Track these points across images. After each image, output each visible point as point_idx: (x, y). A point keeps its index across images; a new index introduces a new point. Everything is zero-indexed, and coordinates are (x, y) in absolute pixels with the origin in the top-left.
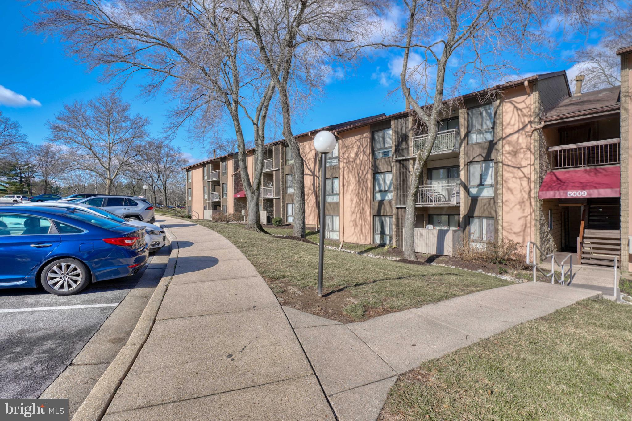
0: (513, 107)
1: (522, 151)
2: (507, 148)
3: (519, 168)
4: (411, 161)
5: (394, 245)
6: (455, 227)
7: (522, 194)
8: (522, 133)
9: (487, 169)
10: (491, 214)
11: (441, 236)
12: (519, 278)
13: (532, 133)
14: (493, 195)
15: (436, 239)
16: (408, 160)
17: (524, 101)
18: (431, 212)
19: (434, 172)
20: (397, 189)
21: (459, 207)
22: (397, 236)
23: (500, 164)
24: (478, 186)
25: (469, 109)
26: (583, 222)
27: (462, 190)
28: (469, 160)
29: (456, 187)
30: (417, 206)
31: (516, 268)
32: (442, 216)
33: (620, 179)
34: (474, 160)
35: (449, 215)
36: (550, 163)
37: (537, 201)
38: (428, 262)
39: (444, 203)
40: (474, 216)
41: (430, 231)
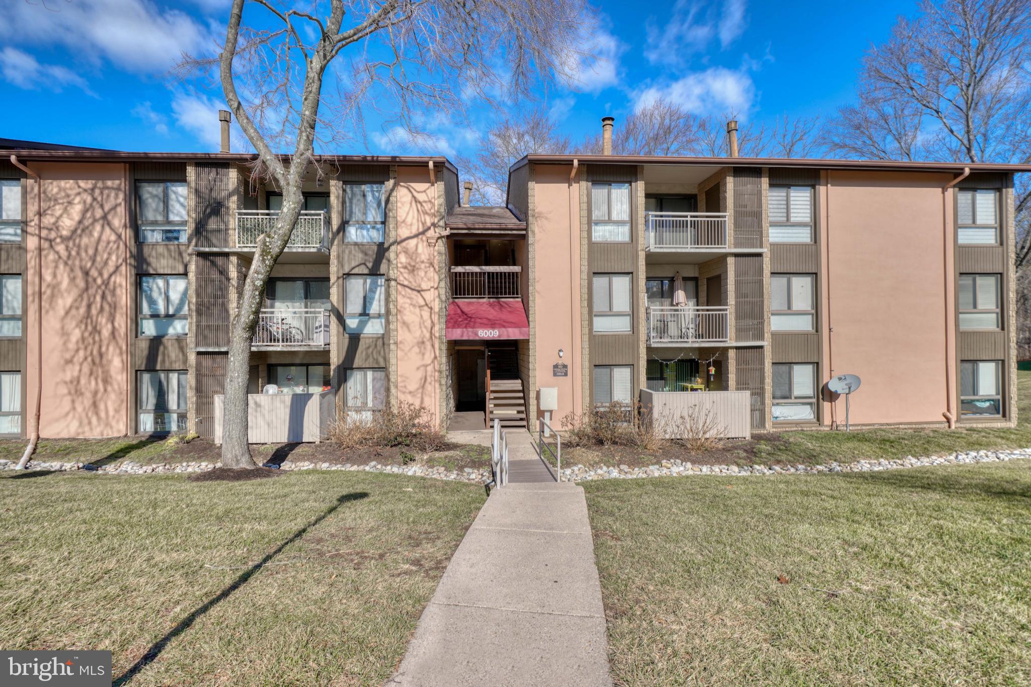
0: (410, 195)
1: (422, 266)
2: (403, 259)
3: (418, 291)
4: (234, 259)
5: (192, 433)
6: (319, 385)
7: (422, 332)
8: (422, 239)
9: (373, 290)
10: (377, 363)
11: (298, 405)
12: (432, 467)
13: (437, 241)
14: (382, 332)
15: (288, 411)
16: (227, 255)
17: (425, 191)
18: (273, 361)
19: (280, 287)
20: (199, 312)
21: (329, 351)
22: (198, 411)
23: (393, 283)
24: (361, 315)
25: (345, 183)
26: (488, 372)
27: (334, 320)
28: (346, 270)
29: (322, 315)
30: (253, 349)
31: (425, 449)
32: (293, 368)
33: (528, 317)
34: (353, 272)
35: (307, 365)
36: (451, 289)
37: (443, 343)
38: (274, 464)
39: (300, 343)
40: (354, 366)
41: (274, 397)
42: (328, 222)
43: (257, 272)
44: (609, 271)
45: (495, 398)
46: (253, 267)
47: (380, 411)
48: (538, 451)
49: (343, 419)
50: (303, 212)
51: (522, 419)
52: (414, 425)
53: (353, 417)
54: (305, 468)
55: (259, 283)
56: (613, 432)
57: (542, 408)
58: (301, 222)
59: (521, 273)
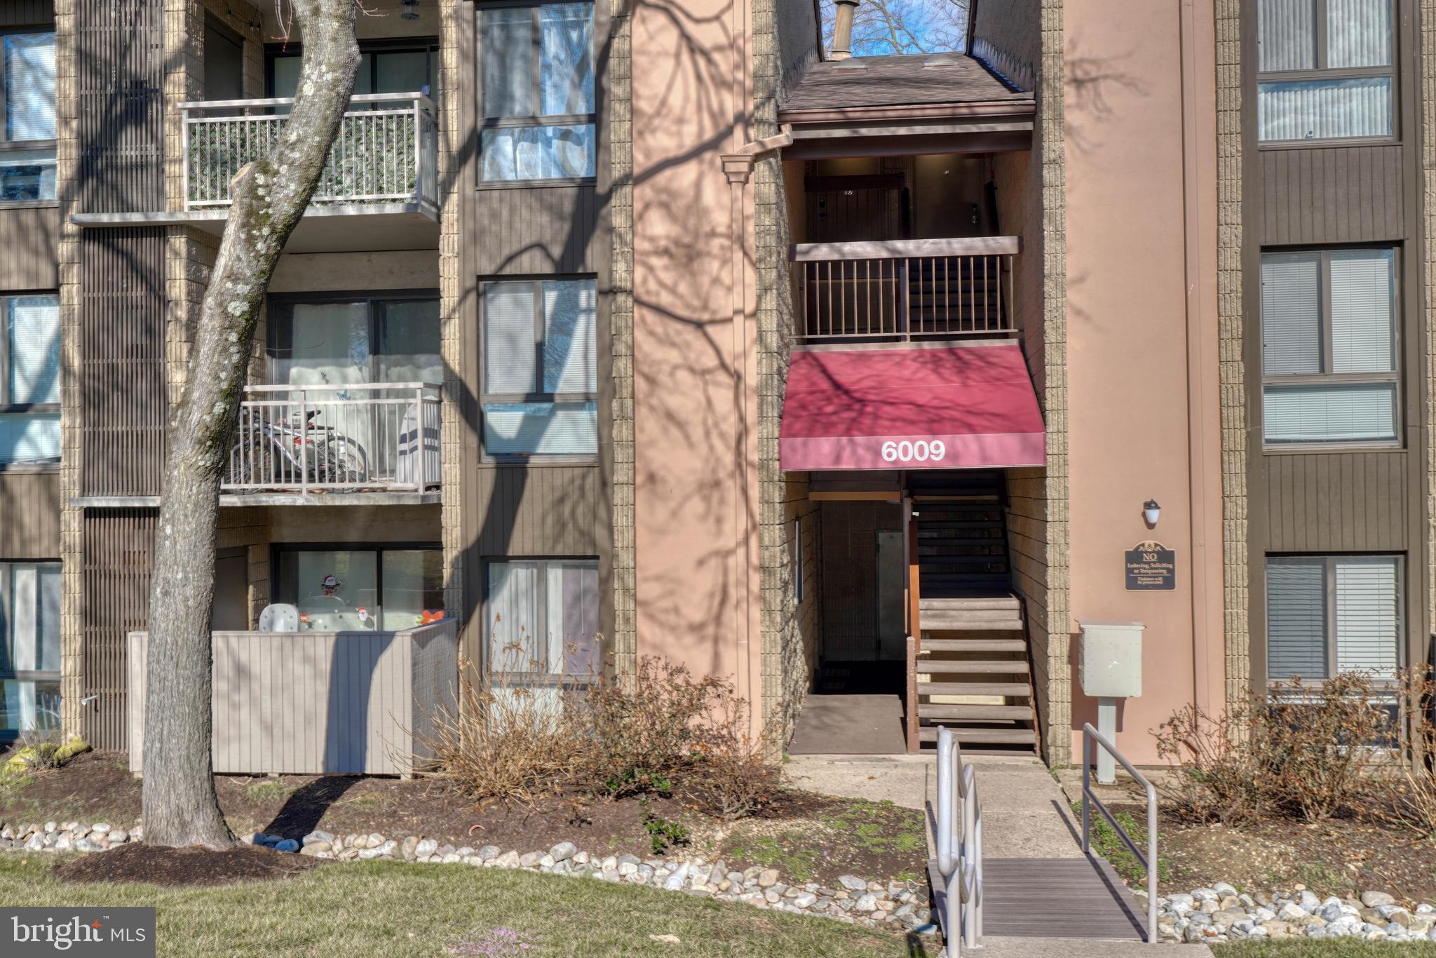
0: (675, 33)
1: (716, 243)
2: (658, 226)
3: (700, 325)
4: (179, 243)
5: (71, 739)
6: (411, 608)
7: (713, 449)
8: (712, 163)
9: (563, 327)
10: (587, 541)
11: (353, 667)
12: (740, 867)
13: (752, 168)
15: (323, 688)
16: (160, 231)
17: (716, 17)
18: (286, 535)
19: (304, 317)
20: (93, 399)
21: (437, 508)
23: (624, 302)
24: (530, 398)
25: (483, 6)
26: (914, 571)
27: (451, 417)
28: (488, 268)
29: (418, 400)
30: (225, 501)
31: (720, 810)
32: (342, 556)
33: (1040, 396)
34: (507, 271)
35: (379, 548)
36: (797, 313)
37: (771, 481)
38: (286, 836)
39: (357, 485)
40: (510, 554)
41: (288, 642)
42: (433, 125)
43: (233, 277)
44: (1319, 240)
45: (936, 656)
46: (222, 262)
47: (584, 687)
48: (1079, 830)
49: (480, 712)
50: (355, 98)
51: (1021, 725)
52: (684, 734)
53: (504, 702)
54: (371, 853)
55: (237, 308)
56: (1338, 773)
57: (1090, 690)
58: (359, 129)
59: (1018, 257)
